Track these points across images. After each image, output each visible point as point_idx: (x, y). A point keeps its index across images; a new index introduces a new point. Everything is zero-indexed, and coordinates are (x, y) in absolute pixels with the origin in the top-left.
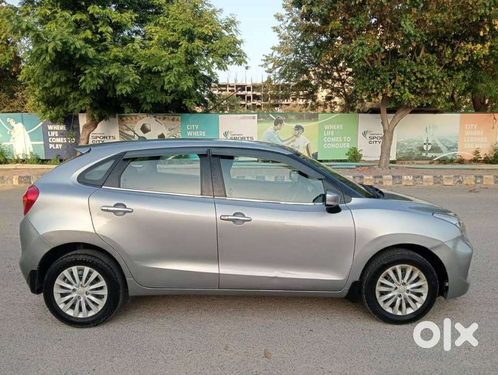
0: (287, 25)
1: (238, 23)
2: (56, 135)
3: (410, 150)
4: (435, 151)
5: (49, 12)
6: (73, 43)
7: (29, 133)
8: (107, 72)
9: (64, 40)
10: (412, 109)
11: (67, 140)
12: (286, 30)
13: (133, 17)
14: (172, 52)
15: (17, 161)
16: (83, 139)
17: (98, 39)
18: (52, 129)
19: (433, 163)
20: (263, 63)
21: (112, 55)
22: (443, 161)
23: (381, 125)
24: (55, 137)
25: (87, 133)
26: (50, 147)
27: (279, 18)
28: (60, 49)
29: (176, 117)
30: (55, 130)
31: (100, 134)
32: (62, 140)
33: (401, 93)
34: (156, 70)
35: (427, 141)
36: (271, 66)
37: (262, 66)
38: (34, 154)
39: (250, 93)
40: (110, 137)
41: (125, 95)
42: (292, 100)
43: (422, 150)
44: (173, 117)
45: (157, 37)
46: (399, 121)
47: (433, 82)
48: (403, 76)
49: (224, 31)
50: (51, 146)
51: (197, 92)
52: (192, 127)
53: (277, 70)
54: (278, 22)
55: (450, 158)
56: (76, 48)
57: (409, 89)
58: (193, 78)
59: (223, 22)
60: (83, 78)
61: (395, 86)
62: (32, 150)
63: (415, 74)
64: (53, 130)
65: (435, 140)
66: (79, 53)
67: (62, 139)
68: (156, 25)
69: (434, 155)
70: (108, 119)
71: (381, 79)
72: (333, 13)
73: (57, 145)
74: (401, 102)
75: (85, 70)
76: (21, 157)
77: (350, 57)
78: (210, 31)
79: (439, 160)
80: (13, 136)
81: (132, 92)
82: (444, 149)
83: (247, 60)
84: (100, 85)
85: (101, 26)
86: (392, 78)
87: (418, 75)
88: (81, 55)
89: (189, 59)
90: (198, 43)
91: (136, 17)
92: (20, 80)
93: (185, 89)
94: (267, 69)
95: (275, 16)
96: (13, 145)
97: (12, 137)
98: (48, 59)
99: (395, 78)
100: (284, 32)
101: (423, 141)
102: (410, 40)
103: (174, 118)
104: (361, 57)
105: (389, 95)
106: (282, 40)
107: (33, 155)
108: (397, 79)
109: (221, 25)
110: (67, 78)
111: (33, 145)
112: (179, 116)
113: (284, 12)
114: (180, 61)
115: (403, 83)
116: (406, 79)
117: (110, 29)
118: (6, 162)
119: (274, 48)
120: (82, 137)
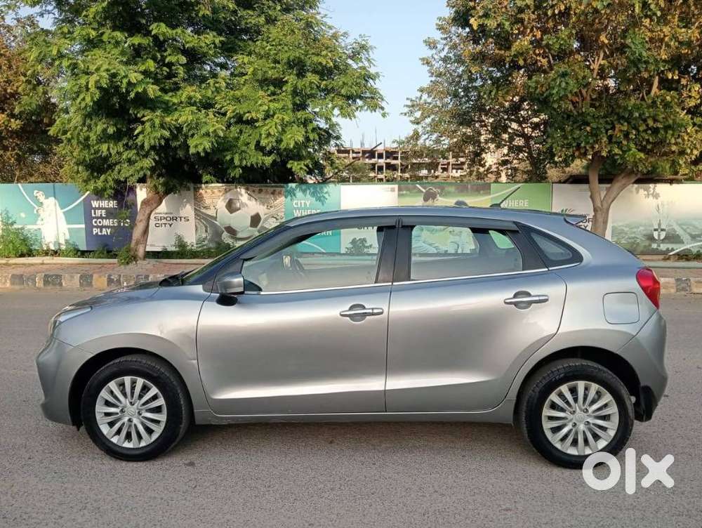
0: (443, 55)
1: (372, 49)
2: (103, 216)
3: (633, 238)
4: (672, 240)
5: (93, 33)
6: (126, 76)
7: (64, 213)
8: (176, 120)
9: (112, 71)
10: (639, 176)
11: (119, 223)
12: (441, 62)
13: (217, 41)
14: (273, 94)
15: (46, 253)
16: (141, 221)
17: (165, 73)
18: (97, 206)
19: (668, 259)
20: (406, 110)
21: (184, 96)
22: (684, 256)
23: (590, 200)
24: (101, 217)
25: (147, 212)
26: (94, 233)
27: (431, 44)
28: (106, 84)
29: (278, 190)
30: (102, 209)
31: (166, 214)
32: (111, 222)
33: (623, 151)
34: (249, 119)
35: (659, 225)
36: (418, 114)
37: (406, 114)
38: (71, 242)
39: (382, 162)
40: (181, 218)
41: (202, 154)
42: (441, 171)
43: (651, 238)
44: (272, 189)
45: (252, 69)
46: (618, 194)
47: (673, 135)
48: (626, 124)
49: (350, 61)
50: (95, 231)
51: (309, 152)
52: (301, 203)
53: (428, 120)
54: (429, 50)
55: (695, 251)
56: (129, 83)
57: (636, 144)
58: (303, 130)
59: (349, 47)
60: (139, 129)
61: (614, 140)
62: (68, 237)
63: (645, 121)
64: (99, 208)
65: (671, 223)
66: (135, 91)
67: (111, 220)
68: (250, 54)
69: (670, 246)
70: (179, 191)
71: (592, 128)
72: (518, 29)
73: (104, 230)
74: (622, 164)
75: (144, 116)
76: (52, 247)
77: (545, 95)
78: (329, 61)
79: (678, 255)
80: (42, 216)
81: (212, 149)
82: (685, 237)
83: (383, 104)
84: (164, 138)
85: (170, 55)
86: (609, 127)
87: (650, 122)
88: (137, 93)
89: (298, 102)
90: (312, 78)
91: (220, 42)
92: (52, 135)
93: (292, 146)
94: (413, 119)
95: (425, 41)
96: (42, 230)
97: (40, 219)
98: (88, 99)
99: (613, 128)
100: (438, 65)
101: (652, 225)
102: (638, 69)
103: (275, 191)
104: (563, 93)
105: (604, 154)
106: (433, 79)
107: (70, 244)
108: (617, 129)
109: (347, 52)
110: (117, 129)
111: (69, 229)
112: (282, 187)
113: (438, 36)
114: (284, 106)
115: (626, 135)
116: (630, 128)
117: (183, 60)
118: (30, 253)
119: (422, 90)
120: (139, 217)
